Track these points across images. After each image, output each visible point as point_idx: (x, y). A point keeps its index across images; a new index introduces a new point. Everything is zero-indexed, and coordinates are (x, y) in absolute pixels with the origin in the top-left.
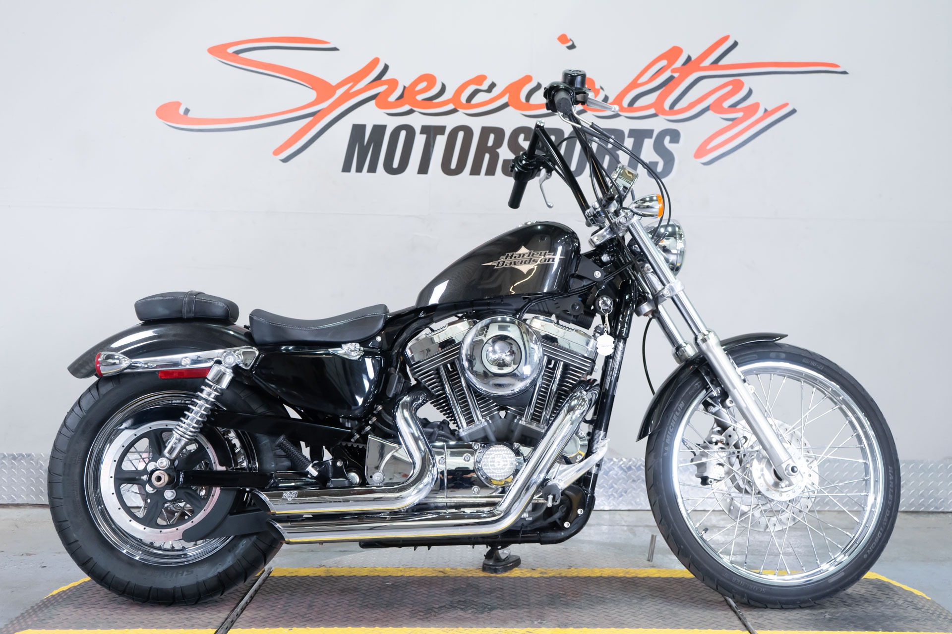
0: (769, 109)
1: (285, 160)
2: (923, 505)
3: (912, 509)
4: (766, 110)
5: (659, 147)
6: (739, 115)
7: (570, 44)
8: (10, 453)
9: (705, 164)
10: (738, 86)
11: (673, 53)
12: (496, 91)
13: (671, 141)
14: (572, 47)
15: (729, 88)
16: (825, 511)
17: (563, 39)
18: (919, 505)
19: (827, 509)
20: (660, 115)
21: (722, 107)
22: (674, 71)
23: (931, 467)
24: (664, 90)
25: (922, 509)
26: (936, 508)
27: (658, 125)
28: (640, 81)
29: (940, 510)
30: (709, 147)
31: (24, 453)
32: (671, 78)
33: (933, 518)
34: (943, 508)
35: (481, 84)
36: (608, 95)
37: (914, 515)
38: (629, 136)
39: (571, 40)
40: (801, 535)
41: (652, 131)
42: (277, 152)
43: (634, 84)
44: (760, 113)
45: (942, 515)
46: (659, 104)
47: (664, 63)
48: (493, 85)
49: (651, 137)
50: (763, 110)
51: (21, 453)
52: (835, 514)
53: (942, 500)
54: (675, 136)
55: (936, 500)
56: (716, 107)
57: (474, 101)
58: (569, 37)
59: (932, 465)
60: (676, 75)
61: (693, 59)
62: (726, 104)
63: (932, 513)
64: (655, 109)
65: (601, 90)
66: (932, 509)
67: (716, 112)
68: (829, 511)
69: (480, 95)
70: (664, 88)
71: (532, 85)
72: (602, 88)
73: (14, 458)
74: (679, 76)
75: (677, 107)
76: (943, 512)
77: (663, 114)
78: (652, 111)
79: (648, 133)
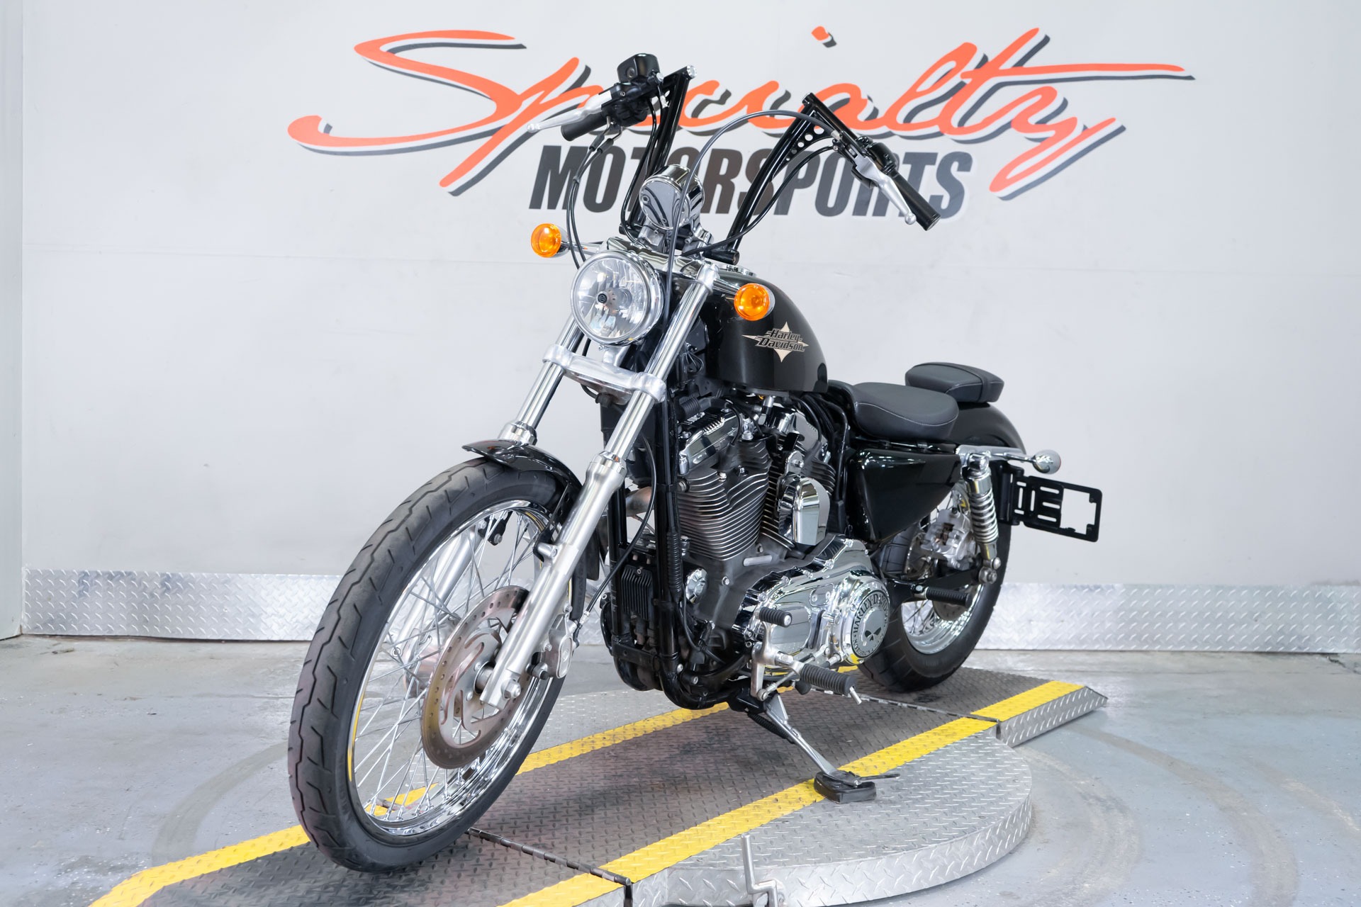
0: (1089, 126)
1: (456, 193)
2: (1283, 645)
3: (1269, 649)
4: (1085, 128)
5: (944, 177)
6: (1050, 134)
7: (829, 39)
8: (105, 570)
9: (1004, 198)
10: (1049, 96)
11: (965, 51)
12: (731, 103)
13: (960, 169)
14: (831, 44)
15: (1037, 98)
16: (1155, 651)
17: (819, 33)
18: (1278, 643)
19: (1157, 648)
20: (945, 134)
21: (1027, 123)
22: (965, 75)
23: (1294, 595)
24: (951, 101)
25: (1281, 649)
26: (1299, 648)
27: (943, 147)
28: (921, 88)
29: (1305, 650)
30: (1010, 176)
31: (123, 571)
32: (961, 86)
33: (1294, 661)
34: (1308, 648)
35: (711, 93)
36: (877, 107)
37: (1270, 657)
38: (905, 162)
39: (830, 34)
40: (1123, 681)
41: (934, 156)
42: (444, 183)
43: (912, 94)
44: (1078, 131)
45: (1307, 657)
46: (944, 119)
47: (951, 65)
48: (727, 95)
49: (933, 163)
50: (1081, 128)
51: (119, 570)
52: (1168, 655)
53: (1307, 637)
54: (965, 162)
55: (1300, 637)
56: (1020, 124)
57: (702, 115)
58: (827, 32)
59: (1295, 592)
60: (968, 81)
61: (990, 59)
62: (1033, 120)
63: (1295, 654)
64: (940, 127)
65: (869, 102)
66: (1294, 649)
67: (1020, 129)
68: (1159, 651)
69: (711, 106)
70: (951, 98)
71: (778, 94)
72: (870, 98)
73: (111, 577)
74: (971, 83)
75: (969, 123)
76: (1308, 654)
77: (950, 133)
78: (935, 129)
79: (930, 158)
